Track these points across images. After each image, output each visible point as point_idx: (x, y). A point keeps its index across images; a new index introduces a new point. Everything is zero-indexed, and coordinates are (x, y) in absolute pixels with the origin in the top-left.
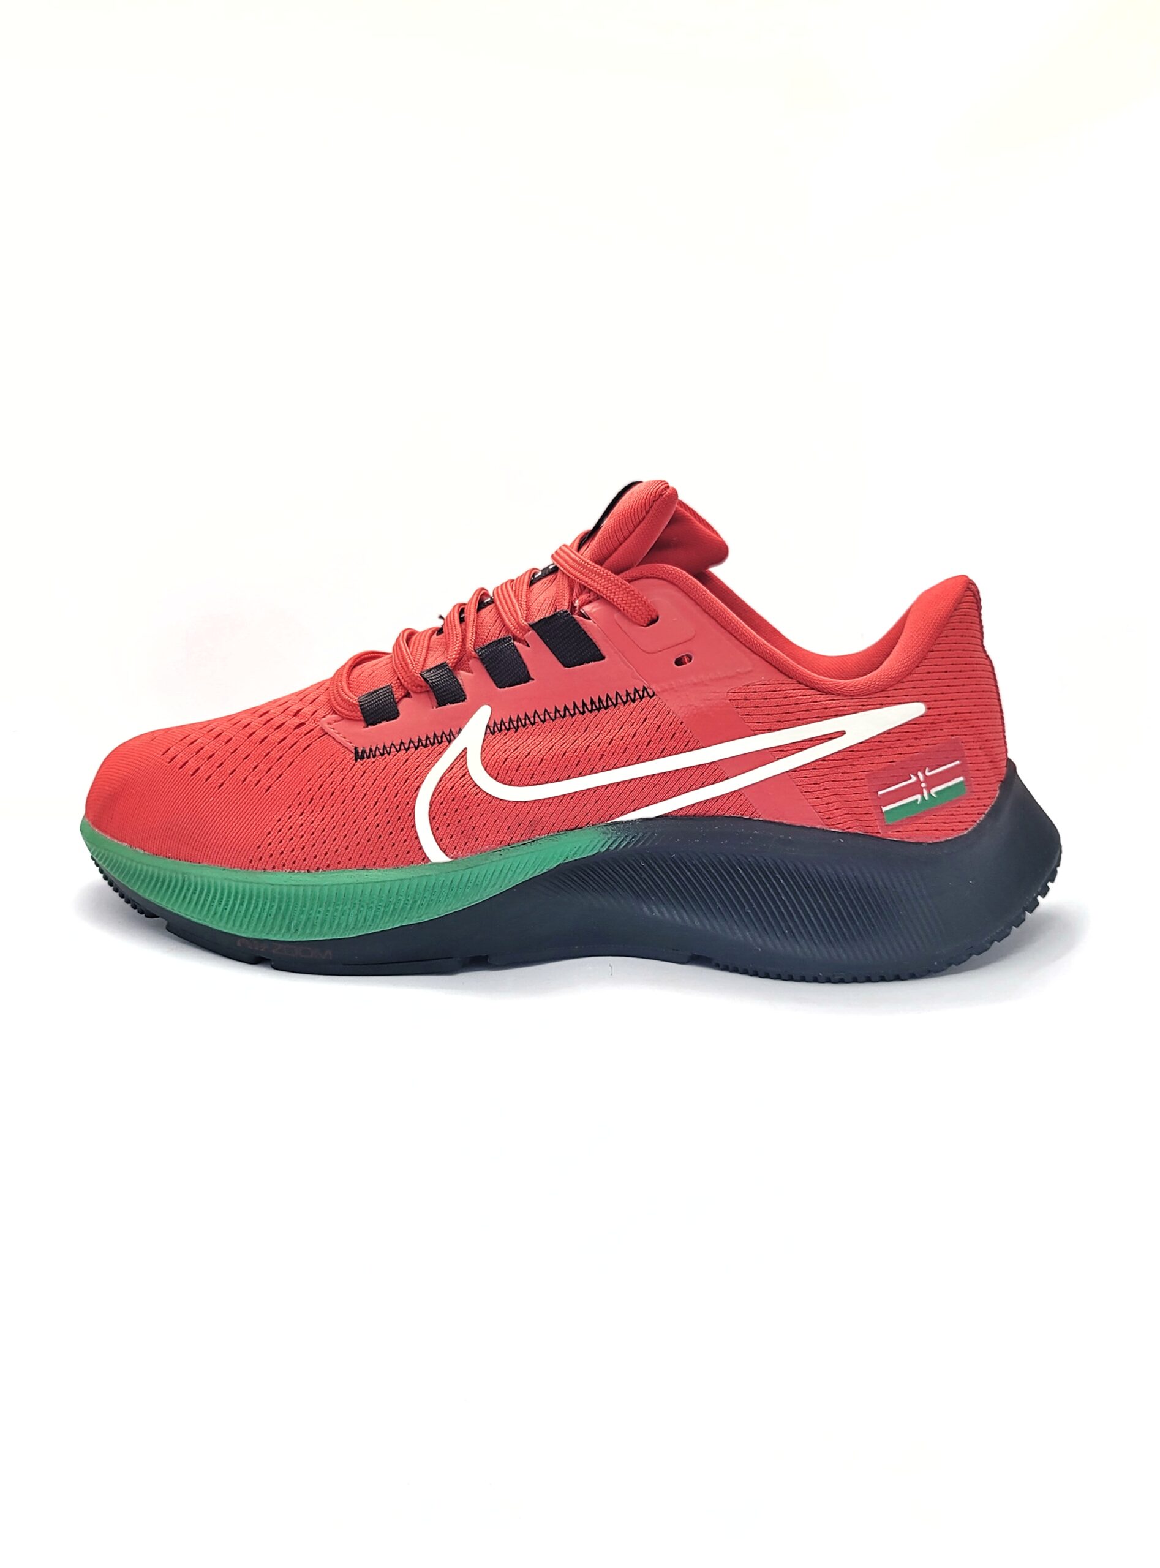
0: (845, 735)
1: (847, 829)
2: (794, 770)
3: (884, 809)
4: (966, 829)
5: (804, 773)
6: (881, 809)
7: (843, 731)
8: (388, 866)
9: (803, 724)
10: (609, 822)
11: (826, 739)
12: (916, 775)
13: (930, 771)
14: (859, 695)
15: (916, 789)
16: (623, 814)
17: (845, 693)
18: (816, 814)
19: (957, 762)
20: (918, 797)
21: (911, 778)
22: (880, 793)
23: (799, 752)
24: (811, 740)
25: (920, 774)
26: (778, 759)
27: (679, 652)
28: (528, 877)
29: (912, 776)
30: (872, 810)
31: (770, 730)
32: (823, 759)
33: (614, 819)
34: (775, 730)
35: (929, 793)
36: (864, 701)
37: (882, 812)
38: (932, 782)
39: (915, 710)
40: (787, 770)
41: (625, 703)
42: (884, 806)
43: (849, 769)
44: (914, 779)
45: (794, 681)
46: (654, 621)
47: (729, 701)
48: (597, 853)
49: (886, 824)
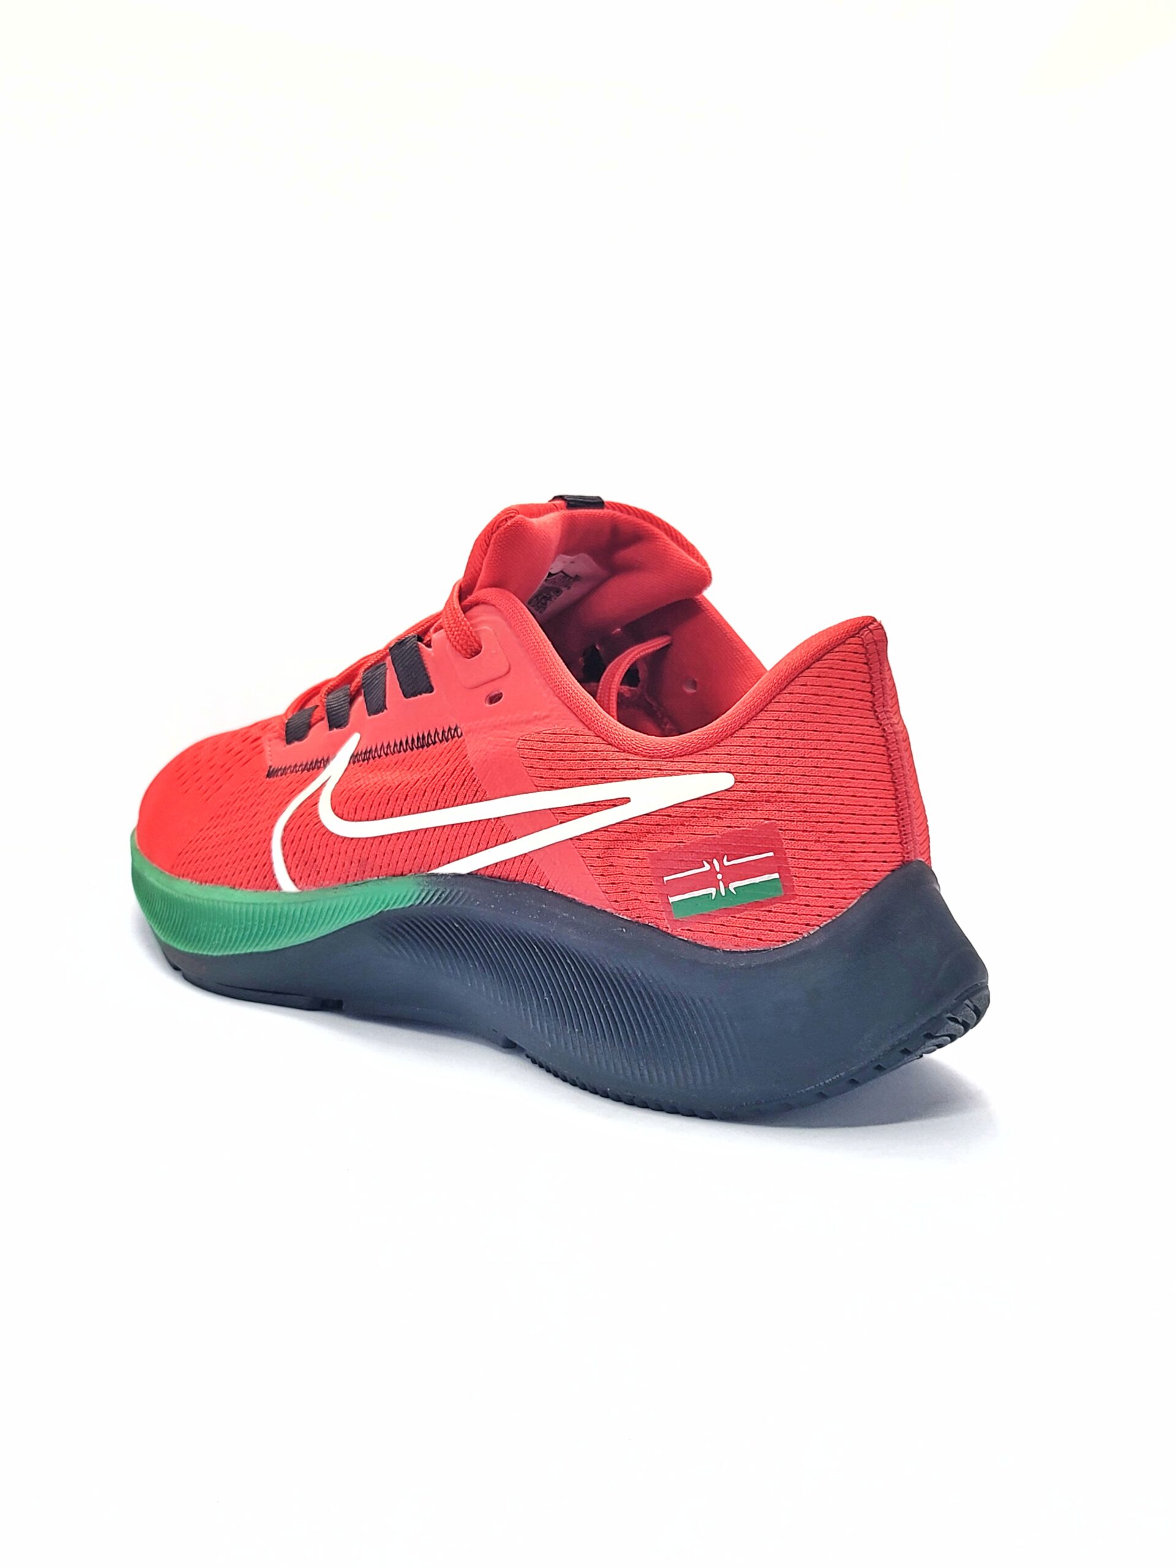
0: (629, 804)
1: (637, 917)
2: (578, 838)
3: (672, 900)
4: (784, 941)
5: (585, 843)
6: (668, 900)
7: (629, 798)
8: (250, 888)
9: (586, 785)
10: (429, 873)
11: (610, 805)
12: (711, 864)
13: (728, 860)
14: (660, 757)
15: (708, 880)
16: (439, 865)
17: (644, 753)
18: (602, 893)
19: (771, 854)
20: (713, 891)
21: (704, 866)
22: (666, 879)
23: (581, 817)
24: (593, 804)
25: (715, 862)
26: (561, 823)
27: (491, 689)
28: (354, 921)
29: (705, 863)
30: (656, 898)
31: (552, 788)
32: (605, 829)
33: (431, 870)
34: (557, 788)
35: (727, 887)
36: (663, 764)
37: (669, 903)
38: (731, 874)
39: (722, 781)
40: (571, 837)
41: (441, 742)
42: (670, 897)
43: (633, 844)
44: (707, 867)
45: (591, 733)
46: (477, 652)
47: (516, 749)
48: (412, 905)
49: (674, 918)
